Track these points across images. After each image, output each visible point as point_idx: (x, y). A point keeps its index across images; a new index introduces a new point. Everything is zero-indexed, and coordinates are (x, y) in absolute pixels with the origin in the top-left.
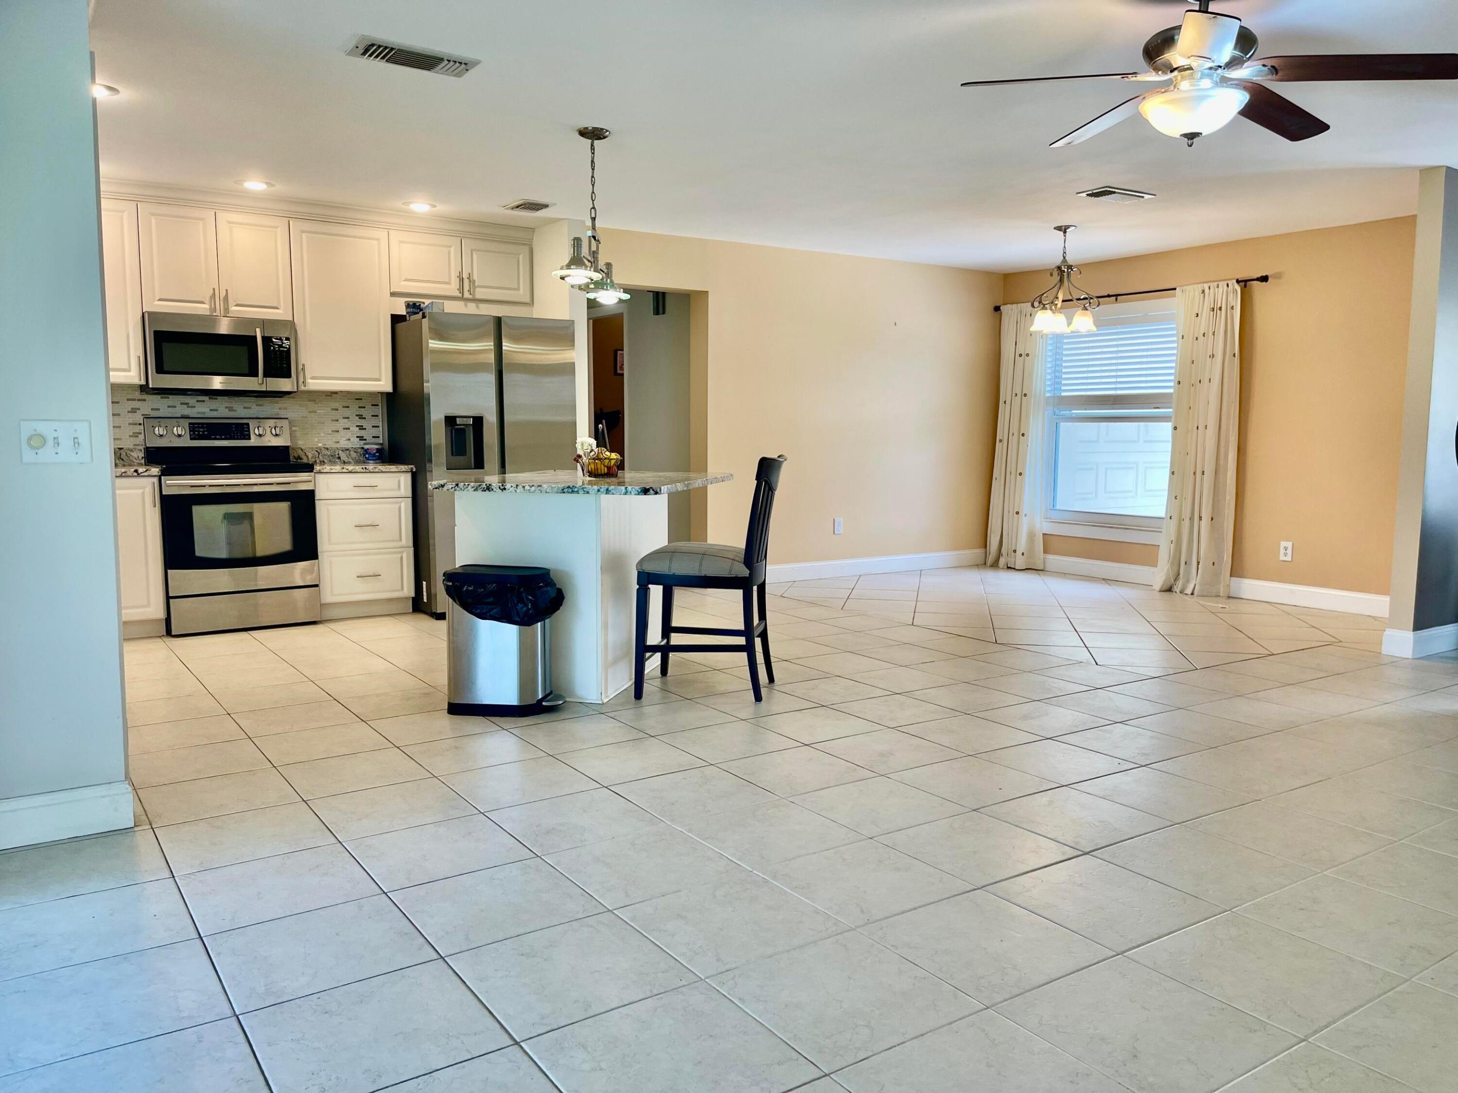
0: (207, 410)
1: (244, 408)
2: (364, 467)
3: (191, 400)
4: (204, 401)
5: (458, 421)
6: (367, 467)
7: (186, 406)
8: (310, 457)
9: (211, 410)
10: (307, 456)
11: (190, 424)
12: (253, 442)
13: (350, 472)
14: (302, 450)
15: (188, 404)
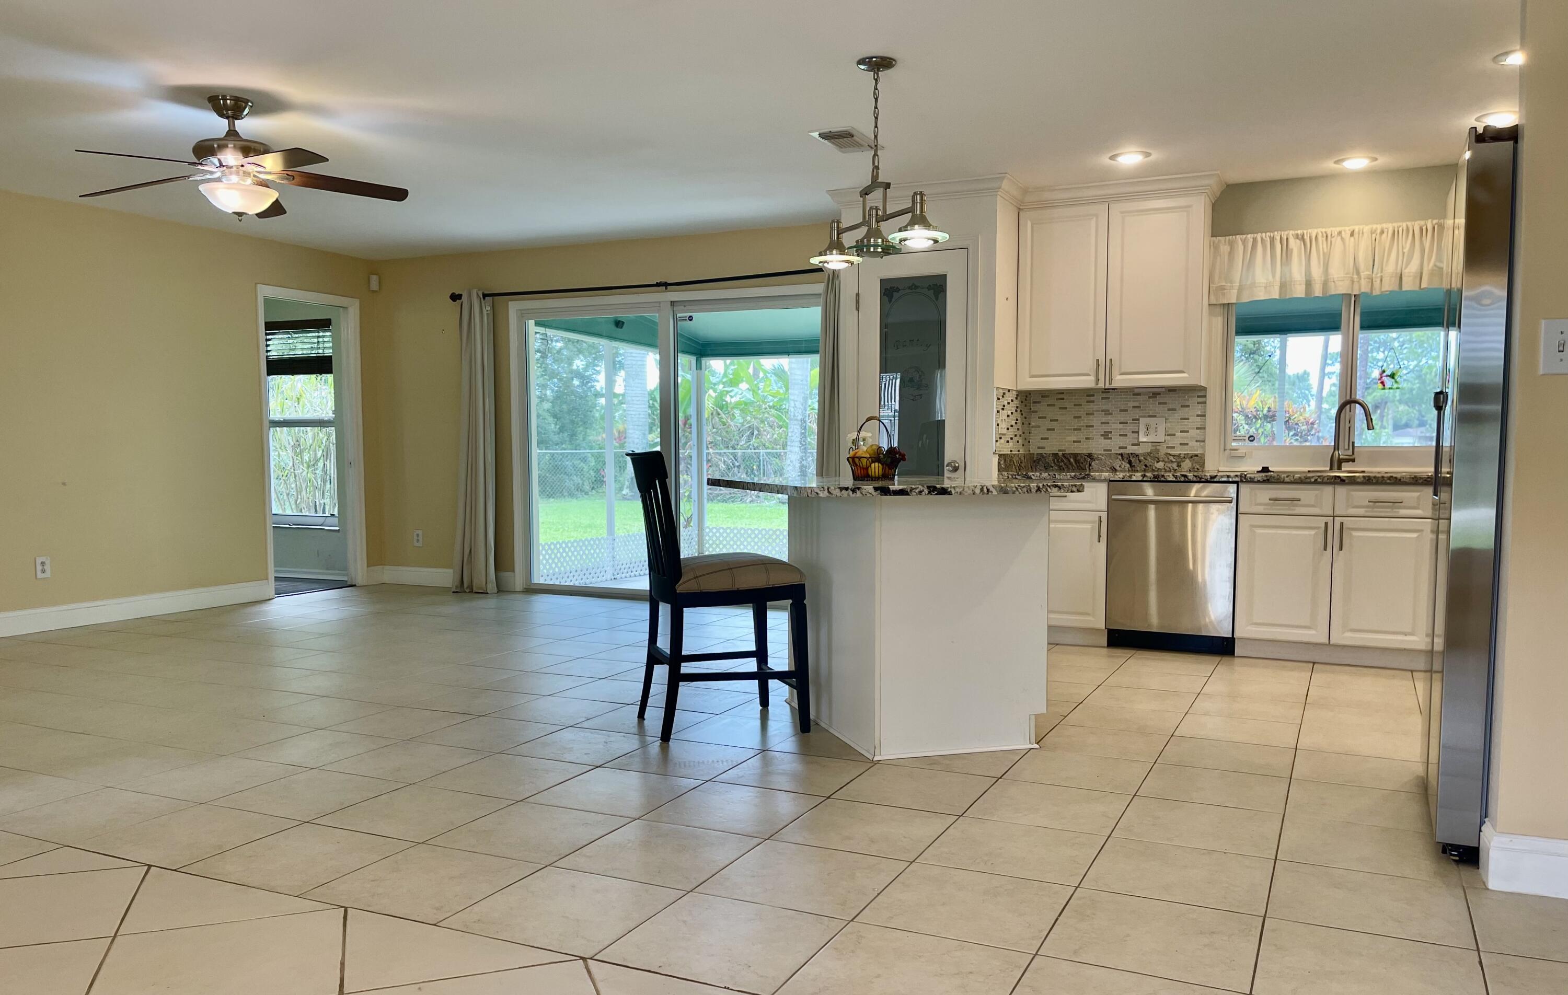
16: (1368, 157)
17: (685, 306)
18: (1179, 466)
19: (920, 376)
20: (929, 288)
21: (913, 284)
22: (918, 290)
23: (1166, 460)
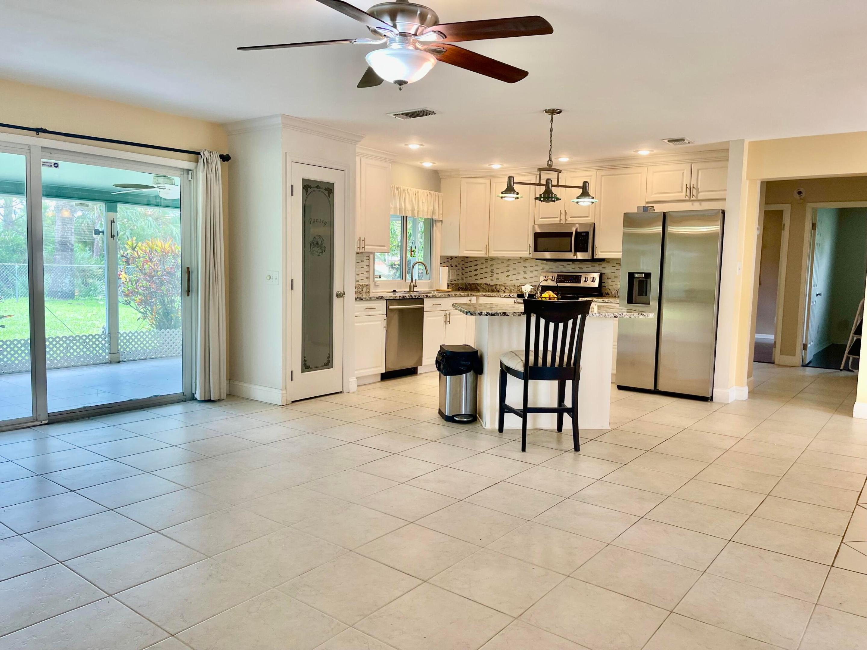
0: (571, 269)
1: (586, 267)
2: (603, 299)
3: (565, 264)
4: (569, 264)
5: (636, 275)
6: (605, 300)
7: (562, 267)
8: (613, 294)
9: (572, 269)
10: (612, 293)
11: (557, 275)
12: (582, 284)
13: (596, 302)
14: (610, 289)
15: (563, 266)
16: (432, 163)
17: (51, 153)
18: (362, 290)
19: (321, 242)
20: (326, 189)
21: (318, 185)
22: (320, 189)
23: (358, 287)
